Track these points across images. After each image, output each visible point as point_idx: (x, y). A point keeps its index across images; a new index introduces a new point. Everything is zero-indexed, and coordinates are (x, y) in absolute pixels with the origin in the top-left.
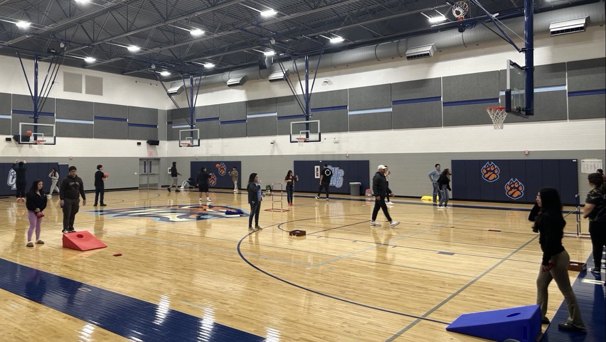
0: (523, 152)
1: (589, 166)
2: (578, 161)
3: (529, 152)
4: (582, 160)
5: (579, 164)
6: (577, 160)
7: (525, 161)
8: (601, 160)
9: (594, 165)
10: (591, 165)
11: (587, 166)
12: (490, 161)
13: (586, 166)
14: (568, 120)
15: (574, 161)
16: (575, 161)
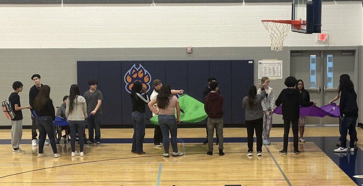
0: (184, 48)
1: (268, 70)
2: (255, 61)
3: (192, 49)
4: (259, 62)
5: (255, 67)
6: (253, 61)
7: (188, 62)
8: (281, 61)
9: (274, 68)
10: (270, 69)
11: (265, 70)
12: (137, 63)
13: (263, 70)
14: (244, 3)
15: (249, 62)
16: (252, 62)
